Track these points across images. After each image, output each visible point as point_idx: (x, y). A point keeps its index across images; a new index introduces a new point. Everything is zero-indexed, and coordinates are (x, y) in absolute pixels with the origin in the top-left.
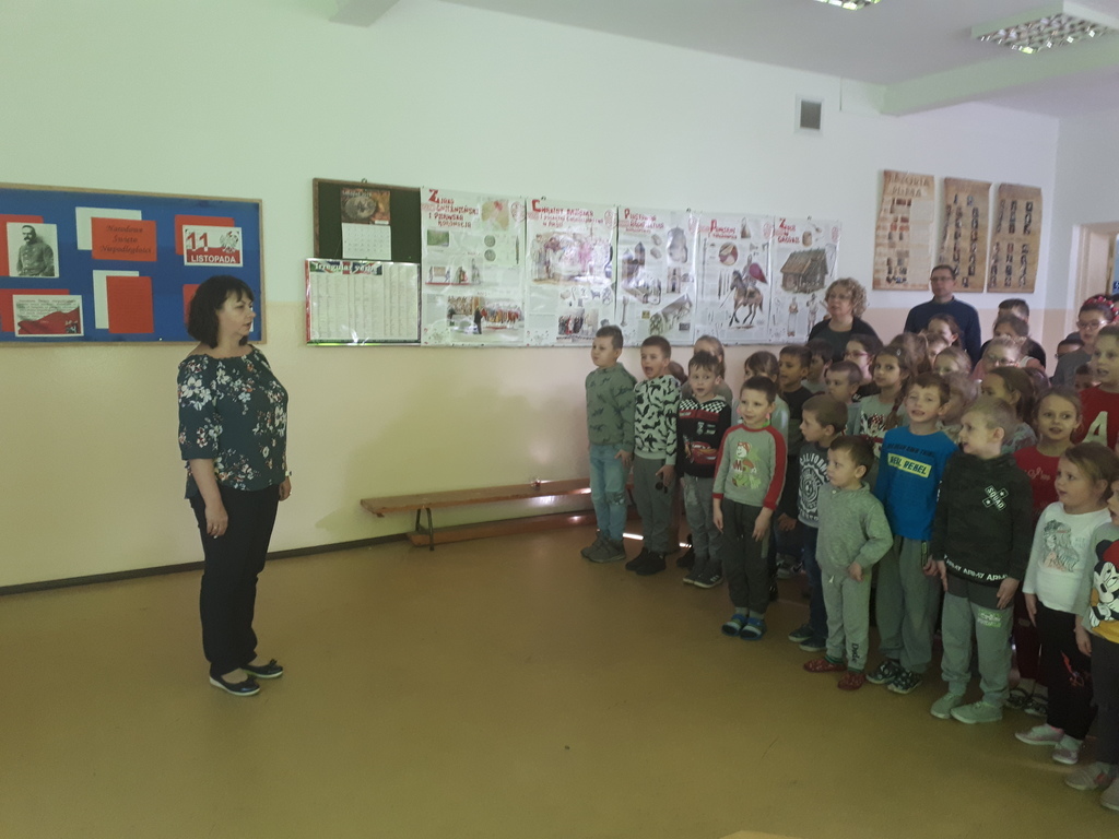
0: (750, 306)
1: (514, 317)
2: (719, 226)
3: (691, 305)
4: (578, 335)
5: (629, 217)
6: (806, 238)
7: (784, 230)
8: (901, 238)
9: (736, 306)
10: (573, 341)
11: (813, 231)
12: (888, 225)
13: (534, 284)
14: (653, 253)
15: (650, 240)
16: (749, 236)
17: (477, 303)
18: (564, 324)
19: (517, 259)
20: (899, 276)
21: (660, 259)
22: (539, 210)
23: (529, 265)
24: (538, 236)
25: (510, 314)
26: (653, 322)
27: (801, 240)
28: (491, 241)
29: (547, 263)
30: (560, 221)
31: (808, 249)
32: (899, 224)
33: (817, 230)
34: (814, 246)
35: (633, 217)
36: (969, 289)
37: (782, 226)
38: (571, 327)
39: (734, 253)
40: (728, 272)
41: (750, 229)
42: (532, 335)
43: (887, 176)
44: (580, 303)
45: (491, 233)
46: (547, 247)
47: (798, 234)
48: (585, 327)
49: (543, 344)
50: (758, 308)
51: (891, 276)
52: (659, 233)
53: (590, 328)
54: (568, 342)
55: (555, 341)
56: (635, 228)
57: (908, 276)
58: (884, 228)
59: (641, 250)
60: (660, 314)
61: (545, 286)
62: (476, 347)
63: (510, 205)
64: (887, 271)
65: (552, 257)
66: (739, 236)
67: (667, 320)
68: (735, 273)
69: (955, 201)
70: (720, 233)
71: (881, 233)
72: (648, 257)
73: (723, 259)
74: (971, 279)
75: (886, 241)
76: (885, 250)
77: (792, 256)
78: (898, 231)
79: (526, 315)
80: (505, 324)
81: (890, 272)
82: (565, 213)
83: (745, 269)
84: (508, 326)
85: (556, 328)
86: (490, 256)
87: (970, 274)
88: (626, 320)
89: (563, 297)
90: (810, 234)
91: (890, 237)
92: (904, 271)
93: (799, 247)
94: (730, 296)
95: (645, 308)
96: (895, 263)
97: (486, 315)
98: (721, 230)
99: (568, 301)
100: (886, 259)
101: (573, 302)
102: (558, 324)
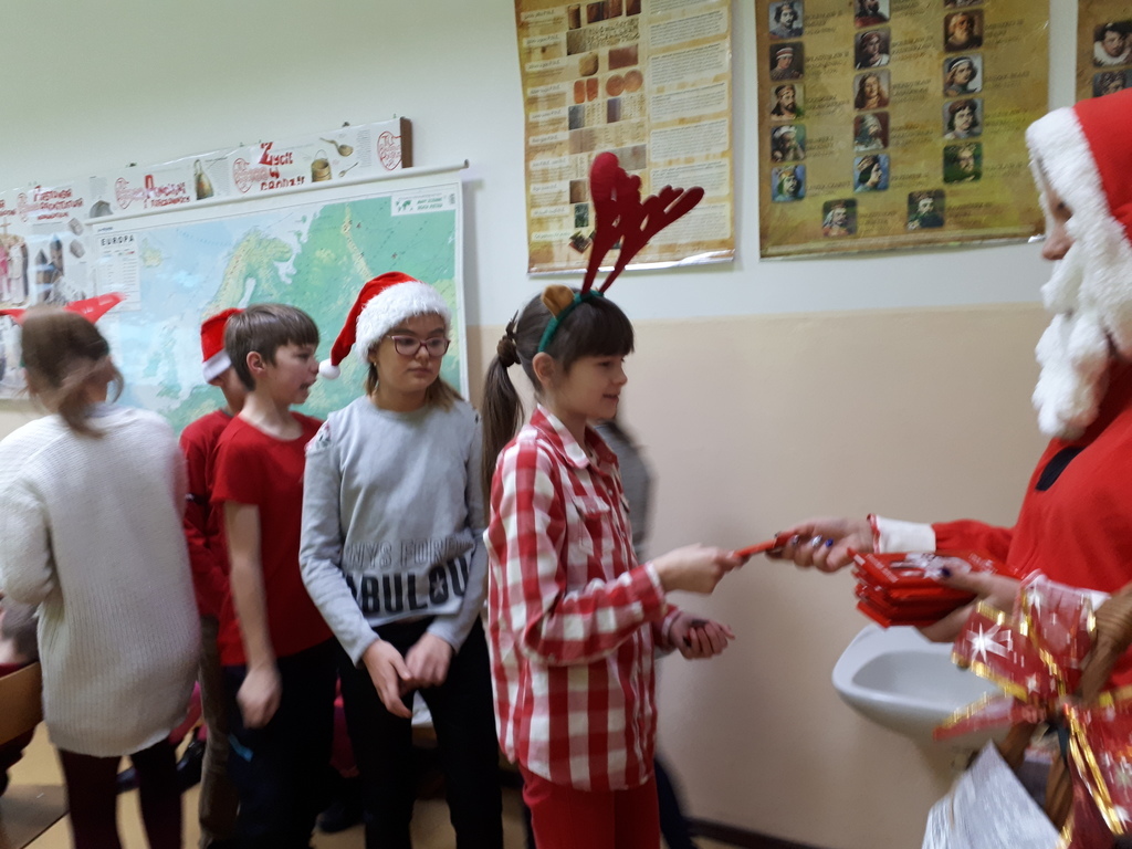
2: (157, 183)
7: (268, 168)
11: (331, 155)
12: (567, 88)
14: (75, 251)
15: (67, 229)
21: (82, 259)
32: (605, 74)
33: (342, 150)
36: (950, 232)
37: (264, 161)
47: (301, 168)
51: (584, 232)
52: (79, 215)
56: (48, 213)
58: (554, 100)
64: (571, 219)
70: (163, 197)
71: (542, 115)
75: (564, 135)
78: (602, 98)
81: (580, 220)
90: (326, 165)
91: (575, 120)
98: (161, 191)
100: (565, 187)
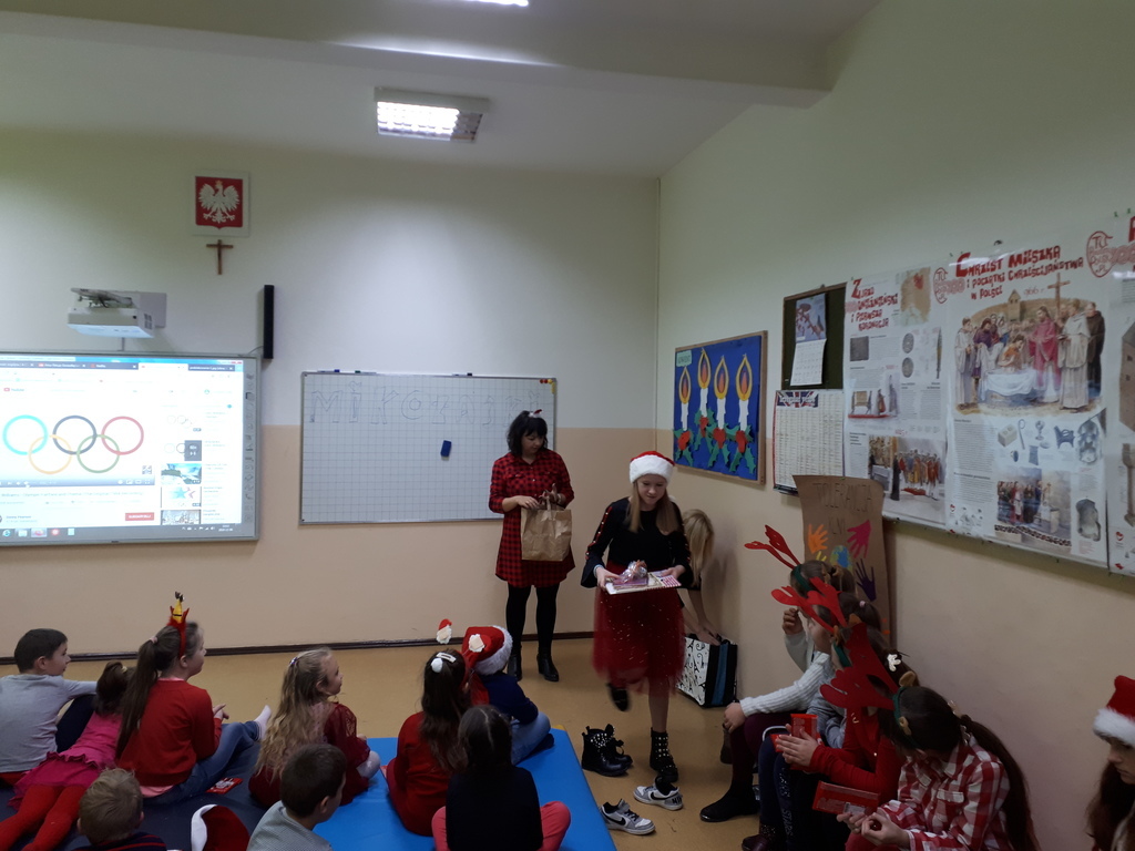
4: (1032, 527)
10: (1024, 539)
17: (894, 449)
18: (1006, 496)
19: (938, 370)
22: (964, 273)
28: (908, 342)
30: (996, 284)
42: (958, 513)
44: (1034, 458)
45: (909, 330)
48: (1043, 511)
49: (973, 534)
53: (1054, 515)
54: (1013, 540)
55: (992, 532)
61: (974, 419)
62: (892, 522)
63: (932, 276)
79: (952, 468)
82: (1005, 268)
85: (993, 507)
86: (908, 369)
89: (1002, 441)
99: (1011, 447)
101: (1020, 452)
102: (996, 498)
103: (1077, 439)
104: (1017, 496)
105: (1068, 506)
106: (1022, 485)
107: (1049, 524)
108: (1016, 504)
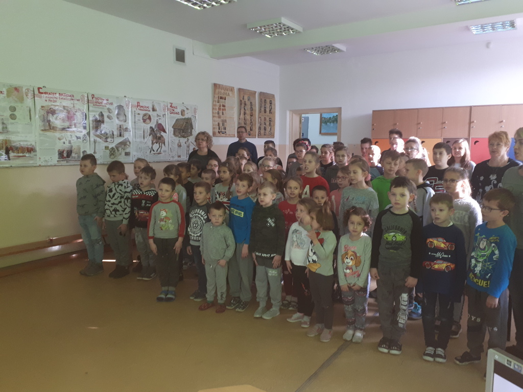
0: (159, 144)
1: (30, 150)
2: (141, 105)
3: (130, 143)
4: (70, 159)
5: (94, 98)
6: (183, 112)
7: (172, 108)
8: (223, 114)
9: (153, 143)
10: (67, 162)
11: (185, 109)
13: (42, 132)
14: (109, 117)
15: (106, 110)
16: (156, 111)
17: (6, 143)
18: (61, 154)
19: (30, 119)
20: (223, 130)
21: (112, 120)
22: (42, 93)
23: (37, 121)
24: (42, 107)
25: (28, 148)
26: (111, 151)
27: (180, 113)
28: (13, 109)
29: (49, 121)
30: (55, 99)
31: (183, 117)
32: (222, 107)
33: (187, 109)
34: (186, 116)
35: (97, 99)
36: (251, 136)
37: (171, 106)
38: (65, 155)
39: (150, 118)
40: (147, 127)
41: (157, 107)
42: (42, 159)
43: (215, 86)
44: (70, 142)
45: (13, 104)
46: (48, 113)
47: (179, 110)
48: (73, 155)
49: (49, 164)
50: (163, 145)
51: (220, 131)
52: (110, 107)
53: (76, 155)
54: (64, 163)
55: (56, 162)
56: (98, 104)
57: (227, 131)
58: (216, 109)
59: (102, 115)
60: (114, 147)
61: (48, 133)
62: (7, 168)
63: (24, 90)
64: (218, 129)
65: (52, 118)
66: (151, 110)
67: (118, 150)
68: (151, 127)
69: (243, 99)
70: (142, 108)
71: (214, 111)
72: (106, 119)
73: (144, 121)
74: (251, 132)
75: (217, 115)
76: (216, 119)
77: (177, 120)
78: (221, 111)
79: (37, 149)
80: (25, 154)
81: (219, 129)
82: (58, 95)
83: (155, 126)
84: (27, 155)
85: (56, 156)
86: (13, 117)
87: (251, 130)
88: (97, 151)
89: (60, 139)
90: (184, 111)
91: (218, 114)
92: (225, 129)
93: (180, 116)
94: (149, 139)
95: (106, 144)
96: (221, 125)
97: (12, 149)
98: (142, 107)
99: (62, 141)
100: (217, 123)
101: (65, 142)
102: (57, 153)
103: (82, 138)
104: (65, 152)
105: (80, 152)
106: (66, 149)
107: (75, 157)
108: (64, 154)
